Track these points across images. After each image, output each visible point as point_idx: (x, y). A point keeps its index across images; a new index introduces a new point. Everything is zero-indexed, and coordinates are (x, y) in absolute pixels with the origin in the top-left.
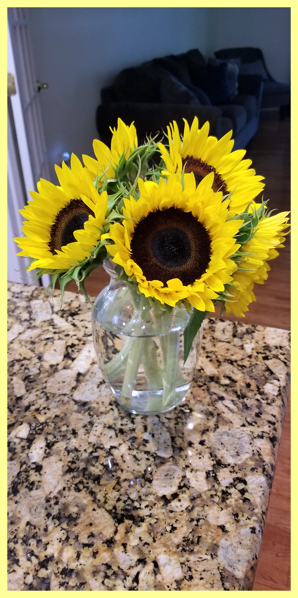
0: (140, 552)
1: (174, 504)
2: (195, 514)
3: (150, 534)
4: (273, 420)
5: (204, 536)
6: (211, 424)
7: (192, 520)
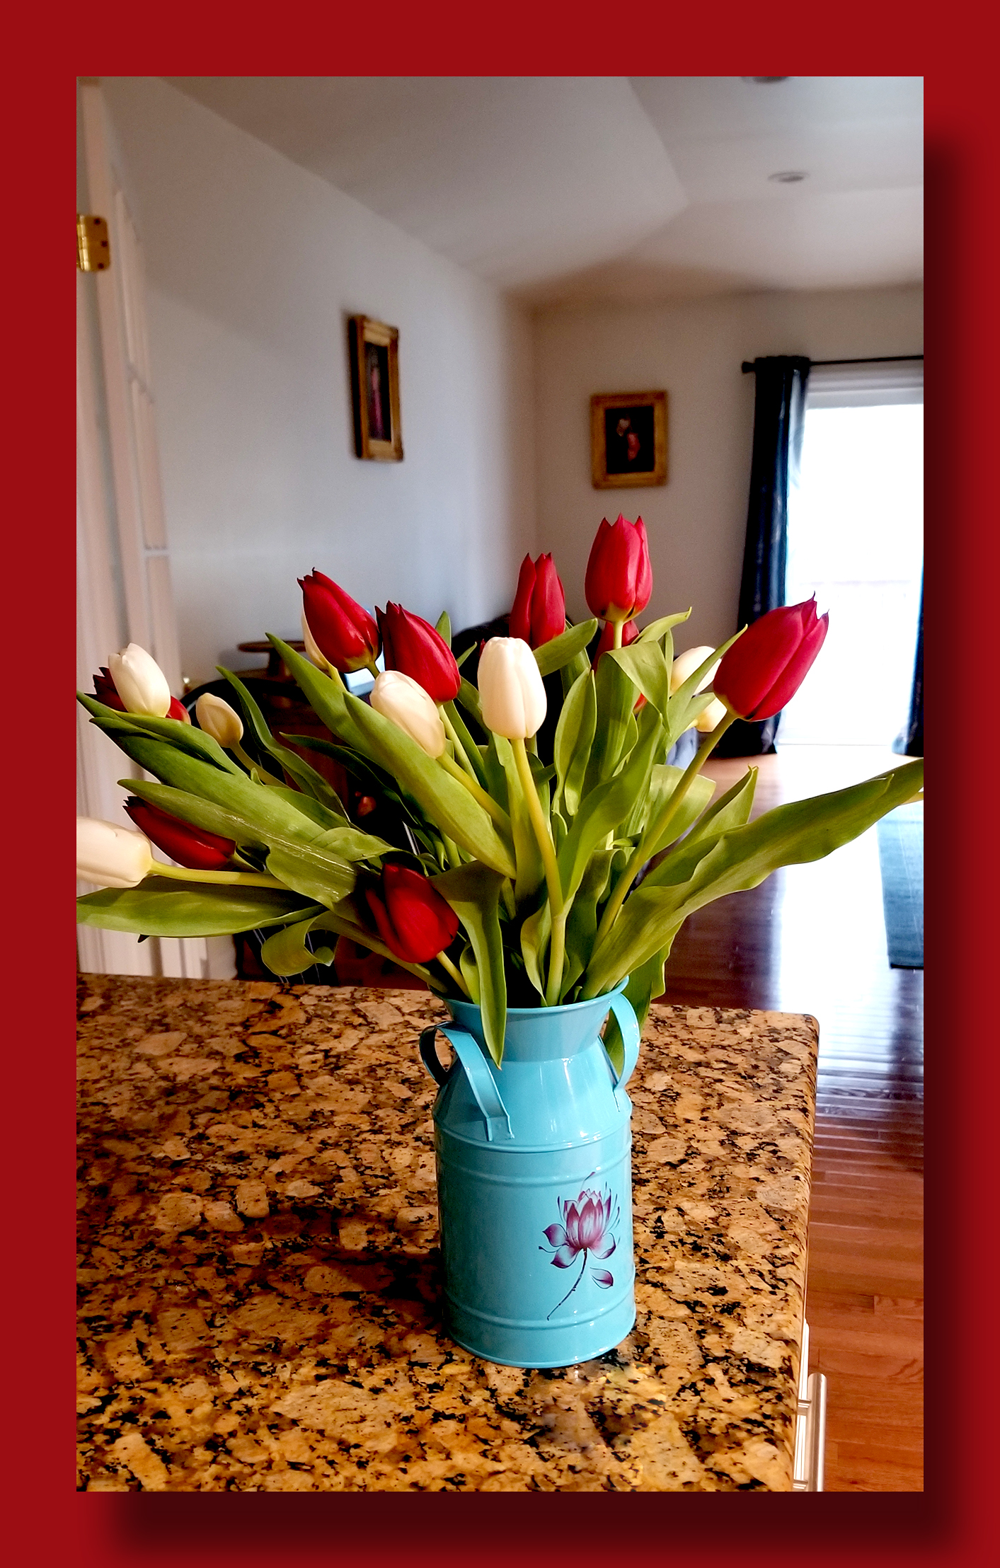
0: (654, 1202)
1: (684, 1167)
2: (716, 1171)
3: (662, 1190)
4: (800, 1094)
5: (733, 1186)
6: (713, 1102)
7: (713, 1177)
